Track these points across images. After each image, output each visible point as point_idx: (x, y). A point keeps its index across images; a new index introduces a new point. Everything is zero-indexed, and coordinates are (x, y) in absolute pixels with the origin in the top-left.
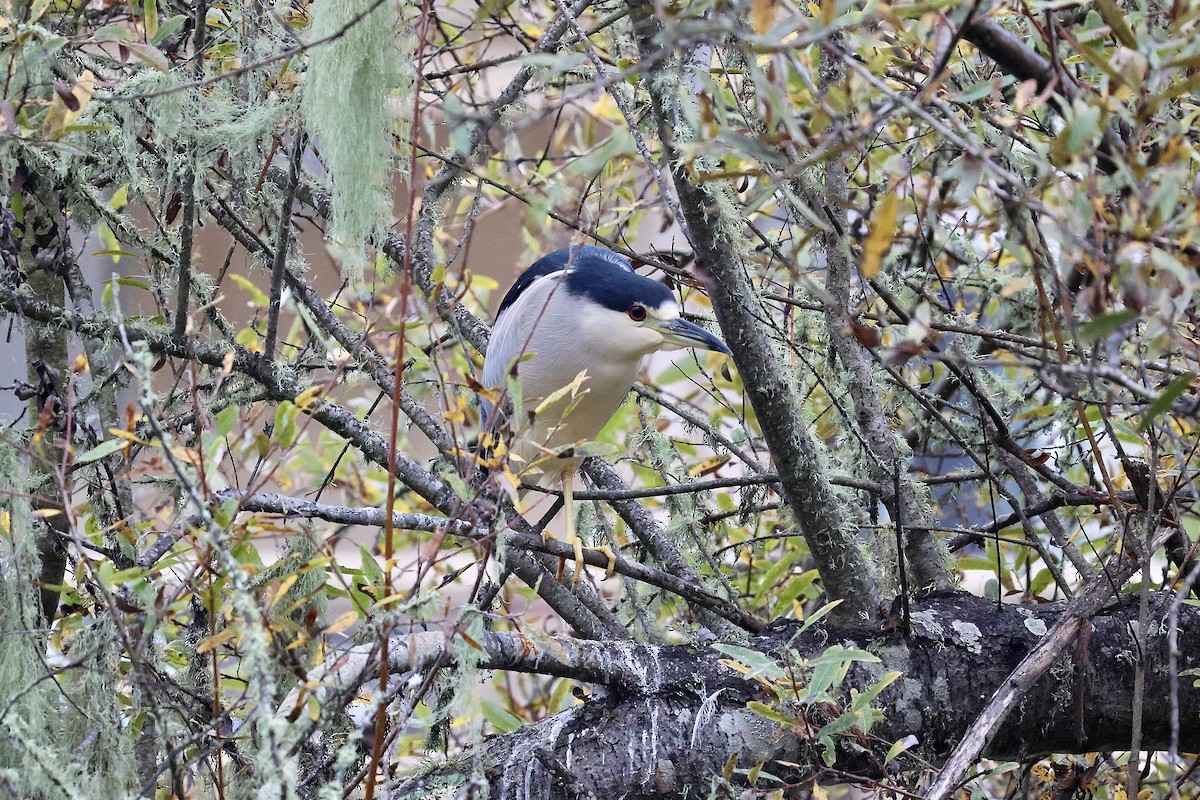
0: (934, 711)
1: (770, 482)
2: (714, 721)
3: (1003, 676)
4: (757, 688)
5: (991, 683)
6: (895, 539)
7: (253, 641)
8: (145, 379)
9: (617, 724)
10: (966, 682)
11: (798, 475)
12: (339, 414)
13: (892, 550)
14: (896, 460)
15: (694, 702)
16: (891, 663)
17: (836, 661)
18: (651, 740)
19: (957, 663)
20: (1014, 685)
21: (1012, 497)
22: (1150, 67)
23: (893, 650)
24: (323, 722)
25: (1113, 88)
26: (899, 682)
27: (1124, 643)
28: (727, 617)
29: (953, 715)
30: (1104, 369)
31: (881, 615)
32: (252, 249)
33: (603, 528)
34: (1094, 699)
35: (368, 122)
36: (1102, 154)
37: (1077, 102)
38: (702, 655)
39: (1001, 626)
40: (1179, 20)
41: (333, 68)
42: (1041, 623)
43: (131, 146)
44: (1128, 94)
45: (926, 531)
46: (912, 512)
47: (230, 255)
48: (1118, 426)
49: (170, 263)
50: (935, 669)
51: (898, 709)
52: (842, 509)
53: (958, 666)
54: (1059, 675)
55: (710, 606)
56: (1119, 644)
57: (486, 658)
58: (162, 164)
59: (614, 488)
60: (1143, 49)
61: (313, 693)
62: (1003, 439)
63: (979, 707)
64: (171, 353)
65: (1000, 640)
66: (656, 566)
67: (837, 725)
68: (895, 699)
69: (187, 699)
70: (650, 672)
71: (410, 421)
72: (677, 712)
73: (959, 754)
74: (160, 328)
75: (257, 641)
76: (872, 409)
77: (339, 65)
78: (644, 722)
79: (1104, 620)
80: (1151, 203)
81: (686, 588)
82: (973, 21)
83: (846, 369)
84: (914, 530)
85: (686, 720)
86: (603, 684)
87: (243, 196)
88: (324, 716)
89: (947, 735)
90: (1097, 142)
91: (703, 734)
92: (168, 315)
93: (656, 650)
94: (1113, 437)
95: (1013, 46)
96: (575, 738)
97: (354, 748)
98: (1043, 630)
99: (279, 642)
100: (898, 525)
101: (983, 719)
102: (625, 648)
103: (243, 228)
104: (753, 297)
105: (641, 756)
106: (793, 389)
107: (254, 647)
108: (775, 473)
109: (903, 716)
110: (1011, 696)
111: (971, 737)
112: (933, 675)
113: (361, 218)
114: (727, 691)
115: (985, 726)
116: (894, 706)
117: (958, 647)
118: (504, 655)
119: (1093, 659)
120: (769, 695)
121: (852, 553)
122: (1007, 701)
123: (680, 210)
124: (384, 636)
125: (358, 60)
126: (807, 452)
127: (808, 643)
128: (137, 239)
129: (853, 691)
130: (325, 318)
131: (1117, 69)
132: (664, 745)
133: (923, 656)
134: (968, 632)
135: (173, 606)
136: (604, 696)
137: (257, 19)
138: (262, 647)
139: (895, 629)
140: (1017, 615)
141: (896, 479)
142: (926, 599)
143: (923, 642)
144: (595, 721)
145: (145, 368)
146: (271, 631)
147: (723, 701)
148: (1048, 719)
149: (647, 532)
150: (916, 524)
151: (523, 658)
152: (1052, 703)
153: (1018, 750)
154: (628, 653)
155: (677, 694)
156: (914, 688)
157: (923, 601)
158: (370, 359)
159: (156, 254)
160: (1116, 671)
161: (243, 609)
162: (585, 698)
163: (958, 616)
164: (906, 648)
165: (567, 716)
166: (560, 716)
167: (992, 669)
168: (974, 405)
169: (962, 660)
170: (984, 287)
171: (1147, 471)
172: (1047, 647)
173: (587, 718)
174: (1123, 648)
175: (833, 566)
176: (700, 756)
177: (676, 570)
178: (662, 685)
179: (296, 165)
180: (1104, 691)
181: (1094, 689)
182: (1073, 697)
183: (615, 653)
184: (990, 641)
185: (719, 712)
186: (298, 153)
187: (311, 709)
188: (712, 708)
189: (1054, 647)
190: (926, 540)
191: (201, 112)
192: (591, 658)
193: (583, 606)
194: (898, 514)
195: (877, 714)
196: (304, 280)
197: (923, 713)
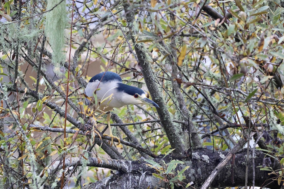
0: (198, 177)
1: (158, 121)
2: (144, 179)
3: (214, 168)
4: (155, 171)
5: (211, 170)
6: (188, 135)
7: (31, 157)
8: (5, 94)
9: (121, 180)
10: (205, 170)
11: (165, 119)
12: (54, 105)
13: (188, 138)
14: (188, 116)
15: (140, 174)
16: (187, 165)
17: (174, 164)
18: (129, 183)
19: (203, 165)
20: (217, 170)
21: (217, 125)
22: (247, 16)
23: (188, 162)
24: (49, 177)
25: (239, 21)
26: (189, 169)
27: (244, 160)
28: (148, 154)
29: (202, 177)
30: (237, 89)
31: (185, 153)
32: (33, 66)
33: (118, 133)
34: (236, 174)
35: (61, 34)
36: (236, 37)
37: (230, 25)
38: (142, 163)
39: (214, 156)
40: (254, 4)
41: (52, 21)
42: (224, 155)
43: (3, 40)
44: (242, 23)
45: (196, 133)
46: (192, 129)
47: (28, 67)
48: (242, 108)
49: (13, 69)
50: (198, 166)
51: (189, 176)
52: (175, 128)
53: (204, 166)
54: (228, 168)
55: (144, 151)
56: (242, 160)
57: (89, 163)
58: (11, 45)
59: (121, 123)
60: (246, 11)
61: (47, 170)
62: (214, 111)
63: (208, 175)
64: (13, 90)
65: (214, 160)
66: (131, 142)
67: (174, 179)
68: (188, 174)
69: (17, 174)
70: (129, 167)
71: (71, 107)
72: (136, 177)
73: (203, 186)
74: (10, 85)
75: (33, 157)
76: (183, 104)
77: (53, 20)
78: (128, 179)
79: (239, 155)
80: (247, 47)
81: (138, 147)
82: (205, 6)
83: (177, 94)
84: (193, 133)
85: (138, 179)
86: (118, 170)
87: (31, 53)
88: (49, 176)
89: (201, 182)
90: (235, 34)
91: (142, 182)
92: (12, 81)
93: (131, 162)
94: (241, 111)
95: (215, 12)
96: (111, 183)
97: (56, 183)
98: (224, 157)
99: (38, 158)
100: (189, 132)
101: (209, 178)
102: (123, 161)
103: (31, 61)
104: (154, 76)
105: (127, 187)
106: (164, 99)
107: (32, 158)
108: (159, 119)
109: (190, 178)
110: (216, 172)
111: (206, 182)
112: (198, 168)
113: (59, 57)
114: (148, 172)
115: (210, 180)
116: (188, 175)
117: (203, 161)
118: (94, 163)
119: (236, 164)
120: (158, 172)
121: (178, 139)
122: (215, 174)
123: (136, 56)
124: (64, 156)
125: (58, 19)
126: (167, 114)
127: (167, 160)
128: (5, 63)
129: (178, 171)
130: (51, 82)
131: (240, 17)
132: (133, 185)
133: (195, 163)
134: (206, 158)
135: (12, 149)
136: (118, 173)
137: (34, 9)
138: (34, 158)
139: (188, 157)
140: (218, 154)
141: (188, 121)
142: (196, 150)
143: (195, 160)
144: (116, 179)
145: (5, 91)
146: (36, 155)
147: (147, 174)
148: (225, 178)
149: (129, 134)
150: (193, 132)
151: (98, 164)
152: (226, 175)
153: (218, 186)
154: (124, 163)
155: (136, 172)
156: (193, 171)
157: (195, 150)
158: (61, 92)
159: (9, 66)
160: (242, 167)
161: (29, 149)
162: (114, 174)
163: (203, 154)
164: (191, 161)
165: (109, 178)
166: (108, 178)
167: (212, 166)
168: (208, 104)
169: (205, 164)
170: (210, 76)
171: (249, 118)
172: (225, 160)
173: (114, 178)
174: (243, 161)
175: (173, 142)
176: (141, 187)
177: (136, 143)
178: (132, 170)
179: (43, 45)
180: (239, 172)
181: (236, 171)
182: (231, 173)
183: (121, 163)
184: (211, 160)
185: (146, 177)
186: (44, 42)
187: (46, 174)
188: (144, 176)
189: (227, 161)
190: (196, 135)
191: (20, 32)
192: (115, 164)
193: (113, 151)
194: (189, 129)
195: (184, 177)
196: (45, 73)
197: (195, 177)
